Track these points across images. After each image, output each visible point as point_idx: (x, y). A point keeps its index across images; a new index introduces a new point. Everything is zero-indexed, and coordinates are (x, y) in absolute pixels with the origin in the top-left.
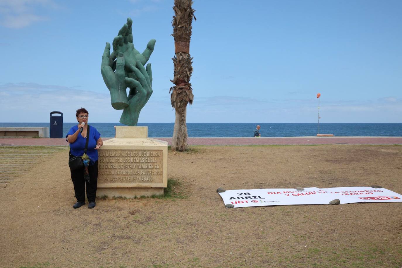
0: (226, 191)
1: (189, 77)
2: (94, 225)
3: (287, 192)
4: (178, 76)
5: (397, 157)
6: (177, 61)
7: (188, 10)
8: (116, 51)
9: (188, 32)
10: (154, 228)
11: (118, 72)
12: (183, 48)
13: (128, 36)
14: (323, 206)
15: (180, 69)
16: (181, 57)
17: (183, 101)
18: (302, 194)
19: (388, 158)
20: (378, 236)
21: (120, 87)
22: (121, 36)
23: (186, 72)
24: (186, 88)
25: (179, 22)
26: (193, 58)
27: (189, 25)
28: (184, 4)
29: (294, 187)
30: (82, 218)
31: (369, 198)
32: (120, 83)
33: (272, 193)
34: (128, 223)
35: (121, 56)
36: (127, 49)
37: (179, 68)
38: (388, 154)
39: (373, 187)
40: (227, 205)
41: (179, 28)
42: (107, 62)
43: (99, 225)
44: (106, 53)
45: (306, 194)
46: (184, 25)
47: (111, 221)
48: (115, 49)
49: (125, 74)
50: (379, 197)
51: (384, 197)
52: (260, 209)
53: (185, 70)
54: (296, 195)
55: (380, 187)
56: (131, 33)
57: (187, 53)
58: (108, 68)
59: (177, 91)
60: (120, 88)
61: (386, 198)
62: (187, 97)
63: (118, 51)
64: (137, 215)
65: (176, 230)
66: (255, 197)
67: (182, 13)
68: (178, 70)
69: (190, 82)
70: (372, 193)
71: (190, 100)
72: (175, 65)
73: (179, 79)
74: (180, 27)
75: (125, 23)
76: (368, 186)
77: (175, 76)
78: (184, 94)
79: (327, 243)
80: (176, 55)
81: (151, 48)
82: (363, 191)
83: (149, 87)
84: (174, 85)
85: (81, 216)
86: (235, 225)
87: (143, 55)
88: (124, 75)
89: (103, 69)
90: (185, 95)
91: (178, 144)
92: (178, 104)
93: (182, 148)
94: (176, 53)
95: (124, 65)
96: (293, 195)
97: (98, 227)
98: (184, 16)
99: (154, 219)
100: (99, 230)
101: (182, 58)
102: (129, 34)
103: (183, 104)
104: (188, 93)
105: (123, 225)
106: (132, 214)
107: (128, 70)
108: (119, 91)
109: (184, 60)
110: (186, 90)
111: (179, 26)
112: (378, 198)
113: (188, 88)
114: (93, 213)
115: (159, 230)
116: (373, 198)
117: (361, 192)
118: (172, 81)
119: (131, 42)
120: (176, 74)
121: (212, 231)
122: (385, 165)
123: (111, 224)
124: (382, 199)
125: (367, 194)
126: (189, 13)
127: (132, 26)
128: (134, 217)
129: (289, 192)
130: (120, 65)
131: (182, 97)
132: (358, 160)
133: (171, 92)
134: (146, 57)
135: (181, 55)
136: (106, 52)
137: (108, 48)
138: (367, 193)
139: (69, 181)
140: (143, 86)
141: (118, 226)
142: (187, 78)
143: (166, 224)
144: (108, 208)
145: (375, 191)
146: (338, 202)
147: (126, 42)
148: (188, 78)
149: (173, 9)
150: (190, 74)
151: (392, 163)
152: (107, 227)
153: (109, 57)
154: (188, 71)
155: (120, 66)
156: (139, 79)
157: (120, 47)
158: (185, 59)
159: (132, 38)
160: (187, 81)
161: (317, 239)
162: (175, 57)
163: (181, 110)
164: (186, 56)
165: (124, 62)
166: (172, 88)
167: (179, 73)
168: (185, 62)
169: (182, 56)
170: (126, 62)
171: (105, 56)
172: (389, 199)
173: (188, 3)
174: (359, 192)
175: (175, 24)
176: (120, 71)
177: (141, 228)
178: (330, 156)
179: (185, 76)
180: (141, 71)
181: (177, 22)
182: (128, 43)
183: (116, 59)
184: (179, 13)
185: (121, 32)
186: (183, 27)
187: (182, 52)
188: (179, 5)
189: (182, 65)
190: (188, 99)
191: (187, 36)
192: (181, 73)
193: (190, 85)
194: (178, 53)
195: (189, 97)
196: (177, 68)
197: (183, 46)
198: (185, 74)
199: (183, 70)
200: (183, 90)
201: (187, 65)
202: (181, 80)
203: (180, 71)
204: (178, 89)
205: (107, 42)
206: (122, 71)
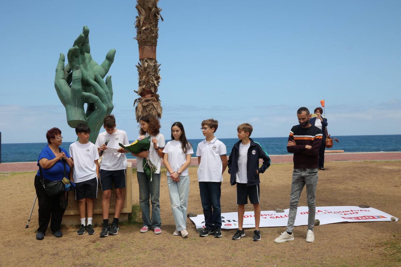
0: (198, 215)
2: (51, 255)
3: (264, 215)
4: (144, 87)
5: (398, 174)
6: (142, 68)
7: (153, 9)
8: (72, 63)
9: (154, 35)
10: (117, 255)
11: (75, 87)
13: (85, 46)
14: (302, 227)
15: (145, 78)
16: (146, 64)
18: (281, 216)
19: (387, 175)
20: (350, 254)
21: (76, 102)
22: (77, 47)
23: (153, 81)
24: (154, 100)
25: (143, 23)
26: (160, 64)
27: (154, 26)
28: (149, 2)
29: (274, 210)
30: (37, 248)
31: (353, 218)
32: (77, 99)
33: (248, 217)
34: (89, 251)
35: (77, 68)
36: (84, 60)
37: (144, 77)
38: (391, 171)
39: (360, 206)
40: (198, 229)
41: (143, 30)
42: (61, 75)
43: (57, 254)
44: (60, 66)
45: (285, 216)
46: (148, 26)
47: (69, 250)
48: (70, 61)
49: (83, 88)
50: (364, 216)
51: (369, 217)
52: (232, 232)
53: (151, 78)
54: (274, 218)
55: (368, 207)
56: (88, 42)
57: (153, 59)
58: (63, 83)
59: (143, 103)
60: (77, 104)
61: (371, 218)
62: (155, 110)
63: (74, 63)
64: (99, 243)
65: (142, 256)
66: (229, 221)
67: (146, 12)
68: (143, 79)
69: (157, 93)
70: (357, 213)
71: (158, 113)
72: (140, 74)
73: (145, 90)
74: (145, 30)
75: (80, 33)
76: (356, 205)
77: (140, 86)
78: (151, 107)
79: (297, 261)
80: (141, 61)
81: (110, 59)
82: (348, 211)
83: (110, 101)
84: (140, 97)
85: (35, 247)
86: (204, 249)
87: (102, 67)
88: (81, 90)
89: (58, 84)
90: (151, 108)
95: (81, 79)
96: (271, 217)
97: (56, 256)
98: (149, 16)
99: (117, 246)
100: (57, 259)
102: (86, 44)
104: (156, 106)
105: (83, 253)
106: (92, 243)
107: (86, 84)
108: (76, 107)
110: (153, 102)
111: (144, 28)
112: (362, 217)
113: (156, 100)
114: (49, 243)
115: (123, 257)
116: (358, 218)
117: (345, 213)
118: (137, 92)
119: (88, 52)
120: (142, 83)
121: (179, 255)
122: (382, 183)
123: (70, 253)
124: (367, 219)
125: (352, 214)
126: (154, 13)
127: (89, 35)
128: (95, 245)
129: (266, 215)
130: (76, 79)
131: (148, 110)
132: (353, 179)
133: (136, 105)
134: (105, 70)
135: (146, 61)
136: (60, 65)
137: (62, 60)
138: (352, 212)
139: (17, 212)
141: (78, 254)
142: (154, 89)
143: (131, 250)
144: (66, 238)
145: (361, 211)
146: (317, 222)
147: (82, 53)
148: (156, 88)
149: (136, 9)
150: (157, 84)
151: (390, 181)
152: (66, 256)
153: (64, 70)
154: (155, 80)
155: (77, 80)
156: (98, 93)
157: (76, 59)
158: (151, 66)
159: (90, 48)
160: (154, 92)
161: (288, 259)
162: (139, 64)
164: (152, 62)
165: (80, 75)
166: (136, 100)
167: (144, 83)
168: (151, 69)
169: (148, 62)
170: (83, 75)
171: (60, 68)
172: (374, 218)
173: (153, 1)
174: (344, 212)
175: (138, 26)
177: (103, 255)
178: (322, 175)
179: (152, 86)
180: (100, 85)
182: (84, 54)
183: (72, 71)
184: (143, 12)
185: (77, 43)
186: (148, 29)
187: (148, 58)
188: (143, 4)
189: (148, 74)
190: (156, 113)
191: (153, 40)
192: (147, 82)
193: (157, 97)
194: (143, 59)
195: (157, 110)
196: (142, 76)
197: (148, 52)
198: (151, 83)
199: (150, 79)
200: (150, 102)
201: (153, 74)
202: (147, 90)
203: (146, 80)
204: (144, 101)
205: (61, 53)
206: (79, 85)
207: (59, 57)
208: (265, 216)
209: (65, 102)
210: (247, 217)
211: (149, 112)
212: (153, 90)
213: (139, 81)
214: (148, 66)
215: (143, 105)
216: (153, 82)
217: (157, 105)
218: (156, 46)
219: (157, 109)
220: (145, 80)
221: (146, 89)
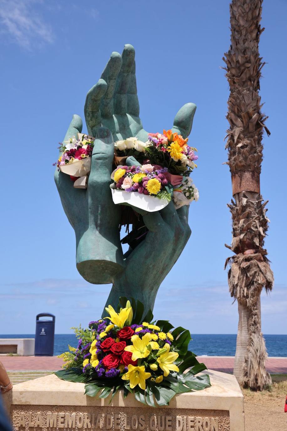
1: (263, 237)
4: (242, 236)
6: (238, 208)
7: (255, 116)
9: (256, 155)
11: (95, 177)
12: (248, 183)
15: (244, 222)
16: (245, 200)
17: (253, 284)
21: (99, 217)
23: (256, 227)
24: (258, 258)
25: (238, 138)
26: (268, 201)
27: (257, 142)
28: (247, 106)
32: (100, 209)
37: (242, 221)
41: (238, 147)
46: (246, 141)
53: (254, 223)
57: (256, 193)
59: (240, 264)
60: (100, 220)
62: (262, 275)
67: (243, 122)
68: (240, 225)
69: (264, 248)
71: (267, 281)
72: (234, 218)
73: (244, 242)
74: (242, 147)
77: (235, 236)
78: (254, 269)
80: (235, 198)
81: (183, 124)
84: (234, 254)
90: (256, 272)
91: (247, 373)
92: (244, 291)
93: (257, 383)
94: (234, 195)
98: (248, 127)
101: (247, 202)
103: (255, 290)
104: (263, 269)
108: (98, 229)
109: (252, 205)
110: (258, 262)
111: (240, 145)
113: (262, 259)
118: (230, 248)
119: (135, 114)
120: (237, 232)
126: (256, 120)
131: (250, 275)
133: (228, 268)
135: (244, 196)
137: (74, 127)
142: (258, 240)
147: (120, 111)
148: (261, 238)
149: (226, 119)
150: (264, 232)
154: (260, 226)
158: (252, 203)
160: (258, 245)
162: (232, 202)
163: (251, 302)
164: (253, 198)
165: (109, 151)
166: (229, 259)
167: (242, 230)
168: (253, 209)
169: (246, 197)
173: (255, 104)
175: (231, 145)
176: (101, 175)
179: (255, 236)
181: (236, 138)
182: (125, 114)
184: (239, 122)
186: (247, 146)
187: (247, 192)
188: (238, 109)
189: (248, 217)
190: (263, 280)
191: (255, 162)
192: (247, 230)
193: (264, 253)
194: (238, 194)
195: (266, 276)
196: (238, 220)
197: (247, 181)
198: (254, 231)
199: (251, 223)
200: (252, 261)
201: (257, 215)
202: (247, 242)
203: (245, 226)
204: (243, 260)
206: (106, 173)
211: (251, 278)
212: (257, 241)
213: (233, 229)
214: (248, 204)
215: (241, 266)
216: (256, 229)
217: (264, 266)
218: (259, 173)
219: (266, 274)
220: (243, 226)
221: (245, 240)
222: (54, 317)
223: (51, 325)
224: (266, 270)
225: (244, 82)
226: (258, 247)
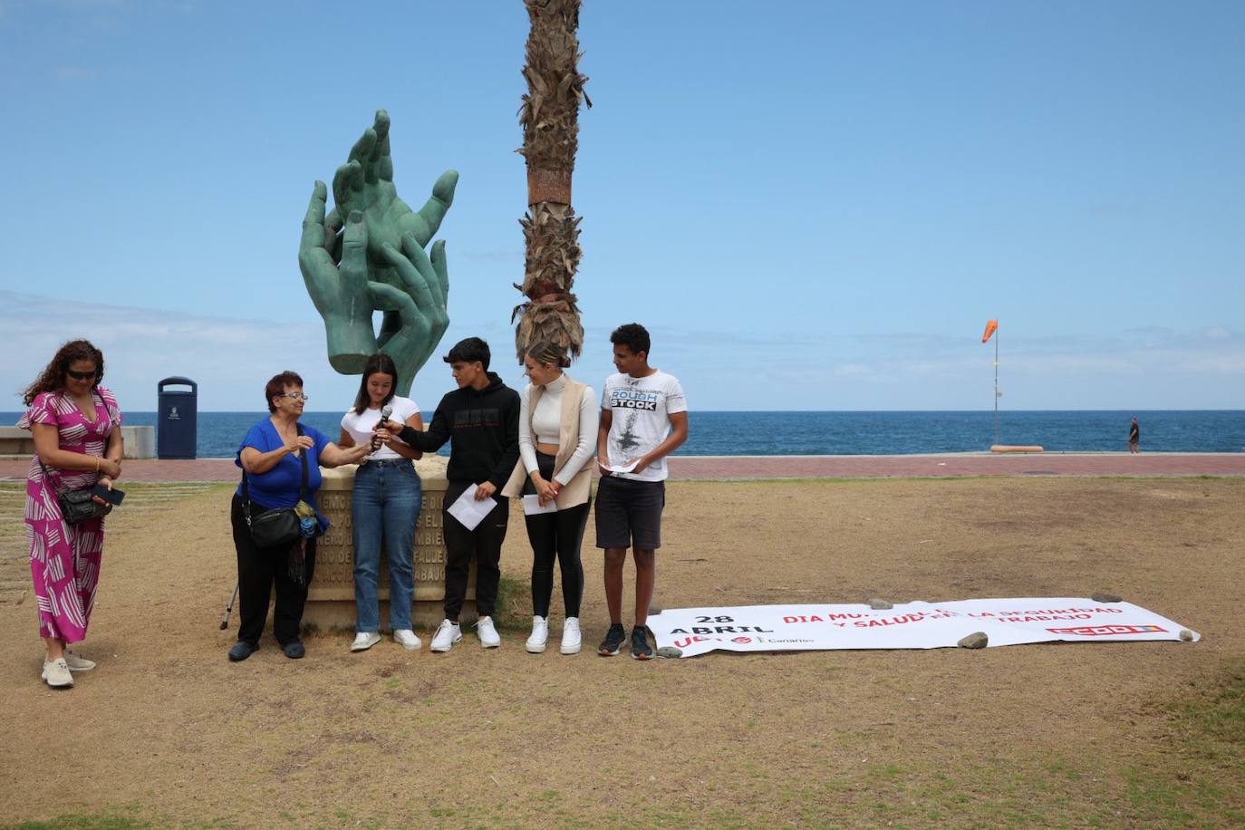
0: (663, 612)
1: (571, 275)
2: (271, 705)
3: (839, 616)
4: (538, 274)
5: (1192, 513)
6: (535, 228)
7: (567, 77)
8: (345, 205)
9: (566, 142)
10: (442, 713)
11: (348, 267)
12: (551, 189)
13: (379, 163)
14: (938, 652)
15: (542, 252)
16: (546, 216)
18: (884, 621)
19: (1163, 515)
20: (1073, 733)
21: (353, 309)
22: (356, 163)
23: (561, 260)
24: (562, 308)
25: (540, 112)
26: (582, 218)
27: (569, 121)
28: (555, 58)
29: (865, 601)
30: (240, 686)
31: (1076, 631)
32: (353, 300)
33: (796, 620)
34: (370, 700)
35: (357, 219)
36: (375, 198)
37: (539, 249)
38: (1169, 505)
39: (1096, 598)
40: (661, 649)
41: (539, 129)
42: (316, 237)
43: (288, 704)
44: (314, 213)
45: (894, 621)
46: (552, 120)
47: (321, 693)
48: (340, 201)
49: (370, 272)
50: (1107, 627)
51: (1120, 628)
52: (752, 661)
53: (557, 253)
54: (865, 625)
55: (1117, 600)
56: (387, 153)
57: (564, 203)
58: (320, 256)
59: (534, 317)
60: (355, 312)
61: (1127, 630)
62: (565, 335)
63: (348, 205)
64: (397, 677)
65: (506, 718)
66: (745, 629)
67: (548, 85)
68: (537, 256)
69: (571, 292)
70: (1089, 617)
71: (572, 343)
72: (528, 241)
73: (542, 282)
74: (544, 128)
76: (1083, 595)
77: (528, 271)
78: (555, 325)
79: (925, 750)
80: (531, 210)
81: (443, 196)
82: (1064, 611)
83: (439, 307)
84: (527, 299)
85: (235, 681)
86: (675, 705)
87: (422, 217)
88: (365, 275)
89: (306, 259)
90: (556, 330)
94: (530, 206)
95: (366, 246)
96: (856, 623)
97: (284, 710)
98: (556, 94)
99: (445, 688)
100: (284, 718)
101: (549, 219)
102: (382, 157)
104: (566, 324)
105: (355, 704)
106: (382, 676)
107: (378, 261)
108: (352, 320)
109: (556, 224)
110: (560, 314)
111: (541, 125)
112: (1101, 629)
113: (568, 308)
114: (271, 673)
115: (456, 720)
116: (1089, 630)
117: (1056, 614)
118: (520, 288)
119: (388, 178)
120: (533, 266)
121: (606, 721)
122: (1150, 536)
123: (322, 704)
124: (1114, 633)
125: (1073, 618)
126: (569, 85)
128: (387, 684)
129: (844, 617)
130: (353, 247)
131: (548, 335)
132: (1073, 522)
133: (518, 320)
134: (430, 224)
135: (545, 209)
136: (314, 210)
137: (320, 198)
138: (1073, 614)
139: (206, 585)
140: (419, 307)
141: (341, 706)
142: (563, 280)
143: (479, 701)
144: (317, 659)
145: (1098, 610)
146: (981, 640)
147: (371, 179)
148: (568, 279)
149: (522, 76)
150: (572, 267)
151: (1172, 532)
152: (310, 709)
153: (323, 223)
154: (566, 257)
155: (356, 250)
156: (409, 286)
157: (354, 195)
158: (557, 221)
159: (391, 167)
160: (562, 288)
161: (901, 741)
162: (527, 216)
164: (559, 212)
165: (364, 238)
166: (518, 307)
167: (539, 264)
168: (558, 230)
169: (549, 212)
170: (370, 238)
171: (313, 219)
172: (1134, 631)
173: (567, 56)
174: (1052, 613)
175: (528, 120)
176: (355, 265)
177: (407, 711)
178: (994, 510)
179: (559, 272)
180: (414, 264)
181: (535, 112)
182: (377, 182)
184: (541, 86)
185: (357, 152)
186: (552, 127)
187: (549, 202)
188: (540, 63)
189: (550, 241)
191: (564, 154)
192: (547, 264)
193: (572, 300)
194: (537, 204)
195: (571, 335)
196: (534, 248)
197: (551, 185)
198: (557, 265)
199: (553, 254)
200: (552, 314)
201: (563, 241)
202: (545, 283)
203: (544, 257)
204: (538, 310)
205: (316, 179)
206: (360, 263)
207: (312, 188)
208: (841, 620)
209: (323, 306)
210: (792, 620)
211: (548, 338)
212: (560, 283)
213: (527, 260)
214: (550, 222)
215: (535, 320)
216: (561, 264)
217: (570, 321)
218: (570, 171)
219: (571, 332)
220: (541, 257)
221: (543, 279)
222: (194, 386)
223: (190, 399)
224: (571, 327)
225: (552, 17)
226: (561, 291)
